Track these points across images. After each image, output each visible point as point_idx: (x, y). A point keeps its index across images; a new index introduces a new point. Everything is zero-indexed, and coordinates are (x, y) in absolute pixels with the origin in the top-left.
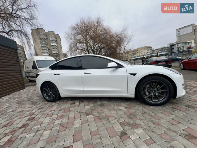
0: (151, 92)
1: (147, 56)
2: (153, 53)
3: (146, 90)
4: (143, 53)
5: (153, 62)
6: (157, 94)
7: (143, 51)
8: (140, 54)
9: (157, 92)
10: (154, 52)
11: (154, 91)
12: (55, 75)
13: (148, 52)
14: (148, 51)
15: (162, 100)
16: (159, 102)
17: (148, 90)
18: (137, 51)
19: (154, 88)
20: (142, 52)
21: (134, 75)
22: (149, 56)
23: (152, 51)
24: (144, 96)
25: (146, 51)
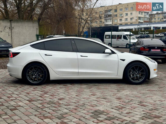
0: (134, 74)
1: (136, 27)
2: (150, 22)
3: (131, 73)
4: (129, 17)
5: (144, 47)
6: (138, 76)
7: (129, 13)
8: (121, 20)
9: (138, 74)
10: (153, 20)
11: (136, 74)
12: (46, 55)
13: (140, 18)
14: (140, 16)
15: (141, 80)
16: (139, 82)
17: (132, 72)
18: (116, 11)
19: (137, 71)
20: (127, 14)
21: (124, 60)
22: (141, 29)
23: (148, 16)
24: (129, 77)
25: (136, 14)
